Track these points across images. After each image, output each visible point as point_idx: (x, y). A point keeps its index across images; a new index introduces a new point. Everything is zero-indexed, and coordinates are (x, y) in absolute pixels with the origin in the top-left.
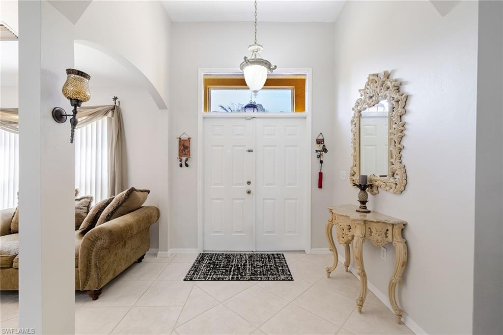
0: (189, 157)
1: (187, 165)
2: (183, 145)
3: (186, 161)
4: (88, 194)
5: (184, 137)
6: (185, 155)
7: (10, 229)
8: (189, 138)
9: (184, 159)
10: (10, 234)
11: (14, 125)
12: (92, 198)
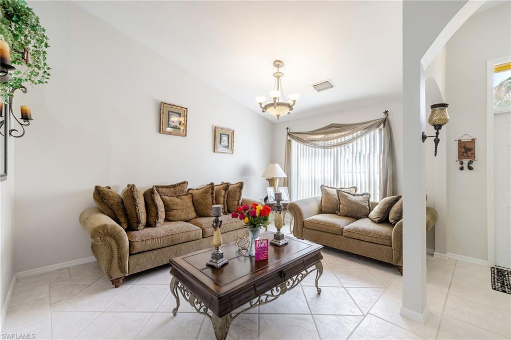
0: (474, 160)
1: (470, 168)
2: (465, 147)
3: (469, 164)
4: (367, 191)
5: (466, 139)
6: (468, 157)
7: (321, 210)
8: (473, 140)
9: (466, 162)
10: (322, 213)
11: (314, 142)
12: (370, 195)
